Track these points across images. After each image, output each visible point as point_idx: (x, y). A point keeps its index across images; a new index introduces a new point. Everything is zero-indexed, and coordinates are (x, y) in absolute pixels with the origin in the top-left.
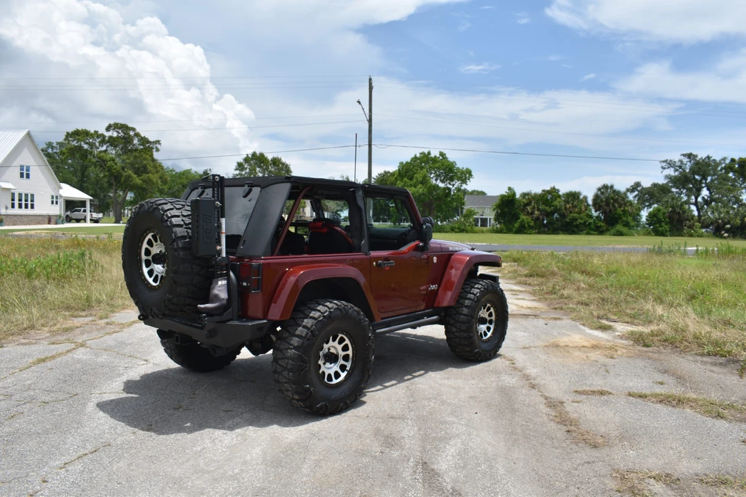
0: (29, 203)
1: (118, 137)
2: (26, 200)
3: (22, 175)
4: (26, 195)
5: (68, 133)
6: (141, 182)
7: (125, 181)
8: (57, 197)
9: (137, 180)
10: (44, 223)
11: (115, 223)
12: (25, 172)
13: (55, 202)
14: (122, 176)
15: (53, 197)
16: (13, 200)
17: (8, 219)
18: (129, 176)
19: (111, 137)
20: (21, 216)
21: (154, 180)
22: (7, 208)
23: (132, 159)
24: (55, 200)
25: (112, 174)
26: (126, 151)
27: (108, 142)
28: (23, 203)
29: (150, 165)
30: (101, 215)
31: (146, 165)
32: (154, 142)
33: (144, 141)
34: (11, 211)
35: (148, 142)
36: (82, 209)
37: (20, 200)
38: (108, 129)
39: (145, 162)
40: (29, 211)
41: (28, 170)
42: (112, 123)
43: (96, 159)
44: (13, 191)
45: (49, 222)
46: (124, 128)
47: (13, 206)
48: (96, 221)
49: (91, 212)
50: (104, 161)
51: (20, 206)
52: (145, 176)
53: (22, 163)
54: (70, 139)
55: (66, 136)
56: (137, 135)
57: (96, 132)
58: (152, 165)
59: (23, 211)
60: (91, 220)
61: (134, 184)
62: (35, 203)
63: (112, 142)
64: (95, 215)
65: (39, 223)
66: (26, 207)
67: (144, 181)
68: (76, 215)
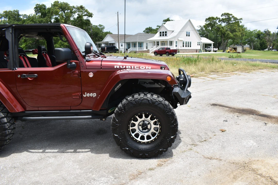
0: (189, 45)
1: (225, 19)
2: (188, 44)
3: (187, 35)
4: (188, 42)
5: (206, 19)
6: (233, 36)
7: (227, 36)
8: (200, 43)
9: (231, 35)
11: (223, 52)
12: (188, 34)
13: (199, 45)
14: (226, 34)
15: (198, 43)
16: (183, 44)
17: (181, 51)
18: (229, 34)
19: (222, 19)
20: (186, 49)
21: (238, 35)
22: (181, 47)
23: (230, 27)
24: (199, 44)
25: (222, 33)
26: (229, 24)
27: (222, 21)
28: (187, 45)
29: (237, 29)
30: (217, 49)
31: (235, 29)
32: (240, 19)
33: (235, 19)
34: (183, 48)
35: (237, 19)
36: (211, 47)
37: (186, 44)
38: (222, 16)
39: (235, 28)
40: (189, 48)
41: (189, 33)
42: (223, 13)
43: (216, 28)
44: (183, 41)
45: (196, 52)
46: (228, 14)
47: (183, 46)
48: (215, 51)
49: (213, 48)
50: (219, 28)
51: (186, 46)
52: (235, 33)
53: (187, 31)
54: (207, 21)
55: (206, 20)
56: (233, 17)
57: (217, 17)
58: (238, 28)
59: (187, 48)
60: (213, 51)
61: (230, 37)
62: (191, 45)
63: (223, 20)
64: (215, 49)
65: (193, 52)
66: (188, 46)
67: (234, 35)
68: (208, 49)
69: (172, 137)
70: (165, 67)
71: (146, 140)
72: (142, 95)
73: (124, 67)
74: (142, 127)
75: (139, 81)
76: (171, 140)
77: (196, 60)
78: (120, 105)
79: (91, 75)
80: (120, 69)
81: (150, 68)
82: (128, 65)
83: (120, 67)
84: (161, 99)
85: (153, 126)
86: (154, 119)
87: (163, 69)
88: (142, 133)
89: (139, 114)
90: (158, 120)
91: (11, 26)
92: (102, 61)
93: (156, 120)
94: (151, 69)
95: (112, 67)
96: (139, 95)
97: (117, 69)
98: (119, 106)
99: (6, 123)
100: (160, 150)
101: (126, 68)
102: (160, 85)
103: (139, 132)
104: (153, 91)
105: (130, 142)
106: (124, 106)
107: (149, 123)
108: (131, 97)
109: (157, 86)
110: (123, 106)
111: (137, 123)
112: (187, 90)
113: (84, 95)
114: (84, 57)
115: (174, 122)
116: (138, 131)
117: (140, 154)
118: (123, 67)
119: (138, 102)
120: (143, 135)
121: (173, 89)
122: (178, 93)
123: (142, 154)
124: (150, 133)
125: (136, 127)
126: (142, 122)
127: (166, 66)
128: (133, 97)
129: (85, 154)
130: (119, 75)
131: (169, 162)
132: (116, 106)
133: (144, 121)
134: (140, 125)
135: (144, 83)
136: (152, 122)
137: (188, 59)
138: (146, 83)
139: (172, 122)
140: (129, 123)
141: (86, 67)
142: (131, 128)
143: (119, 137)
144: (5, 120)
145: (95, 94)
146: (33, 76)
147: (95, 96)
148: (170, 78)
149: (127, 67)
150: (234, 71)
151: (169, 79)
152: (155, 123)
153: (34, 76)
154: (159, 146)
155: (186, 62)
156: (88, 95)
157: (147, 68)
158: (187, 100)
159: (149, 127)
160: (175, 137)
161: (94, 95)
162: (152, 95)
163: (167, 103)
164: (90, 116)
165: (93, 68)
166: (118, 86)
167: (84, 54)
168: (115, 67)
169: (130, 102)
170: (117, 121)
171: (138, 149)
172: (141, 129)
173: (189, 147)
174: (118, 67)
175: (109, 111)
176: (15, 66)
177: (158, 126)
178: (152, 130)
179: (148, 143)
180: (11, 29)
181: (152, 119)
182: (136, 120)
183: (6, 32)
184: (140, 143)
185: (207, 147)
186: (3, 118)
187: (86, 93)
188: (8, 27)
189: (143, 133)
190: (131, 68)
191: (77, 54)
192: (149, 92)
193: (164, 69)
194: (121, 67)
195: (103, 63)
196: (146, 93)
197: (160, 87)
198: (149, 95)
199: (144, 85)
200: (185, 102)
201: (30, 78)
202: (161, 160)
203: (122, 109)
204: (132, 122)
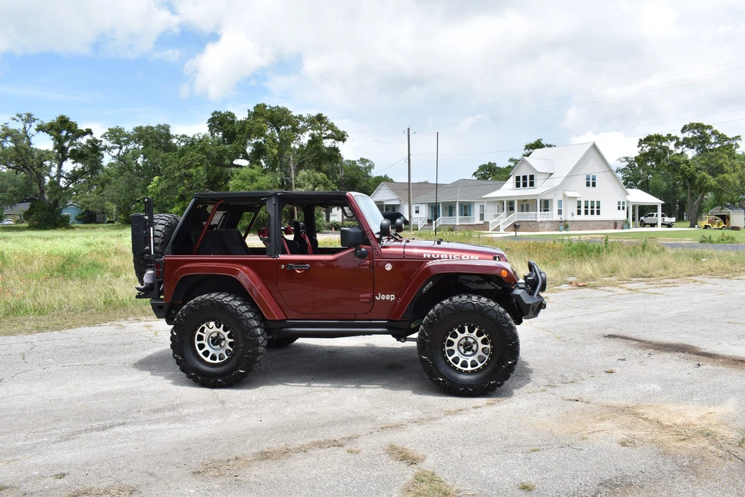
0: (595, 209)
1: (693, 138)
2: (592, 207)
3: (588, 185)
4: (593, 202)
5: (641, 140)
6: (716, 183)
7: (700, 183)
8: (624, 203)
9: (712, 181)
10: (610, 228)
11: (690, 227)
12: (591, 181)
13: (621, 208)
14: (696, 178)
15: (619, 203)
16: (579, 207)
17: (574, 225)
18: (704, 178)
19: (685, 139)
20: (587, 221)
21: (731, 180)
22: (573, 215)
23: (706, 159)
24: (621, 206)
25: (685, 177)
26: (703, 151)
27: (683, 143)
28: (589, 209)
29: (727, 164)
30: (673, 219)
31: (721, 164)
32: (733, 139)
33: (722, 138)
34: (577, 218)
35: (727, 139)
36: (655, 214)
37: (586, 207)
38: (683, 131)
39: (721, 161)
40: (595, 217)
41: (594, 179)
42: (688, 124)
43: (669, 163)
44: (579, 199)
45: (615, 227)
46: (699, 126)
47: (579, 213)
48: (669, 226)
49: (663, 216)
50: (678, 164)
51: (586, 213)
52: (721, 176)
53: (588, 173)
54: (643, 145)
55: (639, 143)
56: (714, 133)
57: (669, 135)
58: (729, 163)
59: (589, 217)
60: (662, 224)
61: (708, 186)
62: (601, 209)
63: (687, 142)
64: (667, 220)
65: (605, 228)
66: (592, 213)
67: (719, 182)
68: (648, 220)
69: (510, 362)
70: (500, 257)
71: (469, 368)
72: (464, 298)
73: (438, 256)
74: (464, 348)
75: (461, 277)
76: (507, 367)
77: (599, 248)
78: (431, 312)
79: (389, 267)
80: (432, 259)
81: (477, 258)
82: (444, 254)
83: (431, 256)
84: (492, 303)
85: (481, 346)
86: (483, 335)
87: (497, 259)
88: (463, 356)
89: (460, 326)
90: (488, 335)
91: (275, 195)
92: (404, 247)
93: (485, 336)
94: (479, 259)
95: (421, 256)
96: (460, 297)
97: (427, 258)
98: (430, 313)
99: (259, 336)
100: (491, 383)
101: (440, 258)
102: (493, 286)
103: (460, 356)
104: (480, 293)
105: (443, 369)
106: (437, 312)
107: (475, 342)
108: (448, 301)
109: (488, 286)
110: (435, 312)
111: (456, 341)
112: (538, 295)
113: (376, 297)
114: (379, 240)
115: (512, 339)
116: (458, 354)
117: (460, 389)
118: (436, 256)
119: (458, 307)
120: (466, 360)
121: (513, 290)
122: (519, 295)
123: (463, 388)
124: (475, 358)
125: (454, 347)
126: (464, 339)
127: (502, 255)
128: (451, 300)
129: (375, 390)
130: (431, 269)
131: (505, 401)
132: (426, 313)
133: (466, 338)
134: (461, 345)
135: (467, 281)
136: (479, 340)
137: (582, 246)
138: (470, 282)
139: (510, 339)
140: (444, 340)
141: (381, 256)
142: (447, 348)
143: (429, 361)
144: (259, 331)
145: (393, 295)
146: (304, 267)
147: (393, 299)
148: (506, 272)
149: (442, 257)
150: (694, 276)
151: (504, 274)
152: (484, 342)
153: (306, 267)
154: (490, 376)
155: (575, 252)
156: (383, 297)
157: (472, 258)
158: (535, 310)
159: (474, 348)
160: (515, 363)
161: (392, 297)
162: (479, 298)
163: (502, 309)
164: (386, 330)
165: (392, 258)
166: (428, 285)
167: (377, 236)
168: (425, 256)
169: (446, 307)
170: (427, 335)
171: (456, 380)
172: (462, 350)
173: (542, 388)
174: (429, 256)
175: (413, 326)
176: (277, 253)
177: (489, 346)
178: (480, 352)
179: (473, 372)
180: (273, 199)
181: (479, 334)
182: (455, 336)
183: (267, 203)
184: (460, 371)
185: (572, 389)
186: (256, 327)
187: (380, 294)
188: (269, 197)
189: (465, 357)
190: (448, 258)
191: (370, 237)
192: (475, 294)
193: (500, 260)
194: (433, 256)
195: (406, 250)
196: (470, 295)
197: (493, 288)
198: (474, 298)
199: (467, 285)
200: (531, 312)
201: (298, 270)
202: (494, 399)
203: (435, 317)
204: (449, 338)
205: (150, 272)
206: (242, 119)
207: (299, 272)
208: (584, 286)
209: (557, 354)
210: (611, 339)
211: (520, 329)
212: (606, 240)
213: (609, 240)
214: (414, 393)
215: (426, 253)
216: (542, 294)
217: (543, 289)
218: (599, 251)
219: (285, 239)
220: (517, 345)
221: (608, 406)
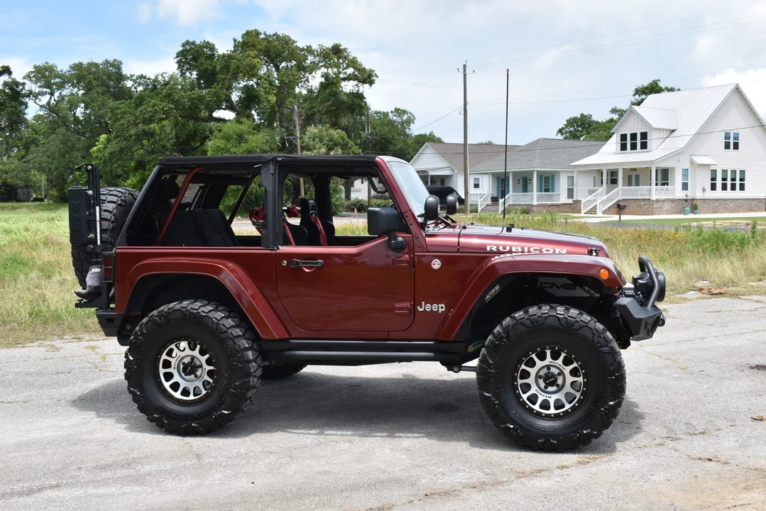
0: (738, 182)
2: (733, 179)
3: (727, 146)
4: (734, 172)
10: (760, 210)
12: (732, 141)
16: (714, 179)
17: (706, 205)
20: (725, 200)
22: (704, 190)
28: (729, 182)
34: (710, 194)
37: (724, 179)
40: (737, 194)
41: (736, 138)
44: (713, 168)
47: (713, 187)
51: (724, 187)
53: (727, 129)
59: (729, 194)
62: (746, 183)
65: (751, 210)
66: (733, 187)
69: (612, 403)
70: (598, 251)
71: (552, 411)
72: (546, 309)
73: (508, 249)
74: (545, 381)
75: (541, 279)
76: (608, 410)
77: (743, 239)
78: (498, 329)
79: (436, 264)
80: (499, 253)
81: (564, 252)
82: (516, 246)
83: (498, 249)
84: (586, 318)
85: (570, 379)
86: (573, 363)
87: (594, 254)
88: (543, 394)
89: (539, 349)
90: (579, 363)
91: (274, 160)
92: (459, 236)
93: (575, 365)
94: (568, 253)
95: (482, 249)
96: (540, 308)
97: (492, 252)
98: (495, 331)
99: (250, 361)
100: (584, 432)
101: (510, 252)
102: (588, 292)
103: (538, 392)
104: (569, 302)
105: (515, 411)
106: (506, 330)
107: (561, 373)
108: (521, 313)
109: (580, 292)
110: (503, 329)
111: (533, 371)
112: (654, 306)
113: (419, 307)
114: (423, 226)
115: (615, 370)
116: (536, 390)
117: (539, 441)
118: (504, 248)
119: (537, 322)
120: (547, 398)
121: (616, 298)
122: (625, 306)
123: (544, 440)
124: (560, 396)
125: (531, 380)
126: (546, 369)
127: (601, 248)
128: (526, 312)
129: (416, 441)
130: (497, 266)
131: (604, 459)
132: (490, 331)
133: (548, 367)
134: (540, 377)
135: (550, 286)
136: (567, 370)
137: (717, 236)
138: (554, 287)
139: (612, 369)
140: (516, 369)
141: (426, 248)
142: (520, 382)
143: (493, 399)
144: (250, 354)
145: (443, 305)
146: (314, 263)
147: (443, 310)
148: (607, 273)
149: (514, 250)
151: (604, 275)
152: (574, 373)
153: (318, 263)
154: (582, 423)
155: (707, 245)
156: (428, 308)
157: (557, 252)
158: (649, 327)
159: (560, 381)
160: (619, 405)
161: (441, 308)
162: (567, 310)
163: (600, 326)
164: (431, 354)
165: (441, 251)
166: (493, 291)
167: (420, 220)
168: (488, 249)
169: (519, 322)
170: (491, 362)
171: (535, 428)
172: (542, 385)
173: (658, 441)
174: (494, 249)
175: (471, 349)
176: (276, 244)
177: (580, 379)
178: (568, 388)
179: (557, 417)
180: (271, 166)
182: (532, 364)
183: (262, 172)
184: (539, 415)
185: (703, 443)
186: (247, 349)
187: (423, 303)
188: (266, 163)
189: (545, 395)
190: (523, 252)
191: (410, 221)
192: (562, 304)
193: (597, 255)
194: (501, 249)
195: (462, 240)
196: (554, 305)
197: (587, 295)
198: (560, 310)
199: (550, 290)
200: (642, 330)
201: (306, 268)
202: (588, 456)
204: (523, 367)
205: (95, 270)
206: (226, 53)
207: (307, 270)
208: (720, 293)
209: (680, 392)
210: (761, 372)
211: (625, 355)
212: (754, 227)
213: (758, 227)
214: (472, 445)
215: (491, 245)
216: (660, 305)
217: (661, 297)
218: (743, 242)
219: (288, 224)
220: (622, 378)
221: (756, 469)
